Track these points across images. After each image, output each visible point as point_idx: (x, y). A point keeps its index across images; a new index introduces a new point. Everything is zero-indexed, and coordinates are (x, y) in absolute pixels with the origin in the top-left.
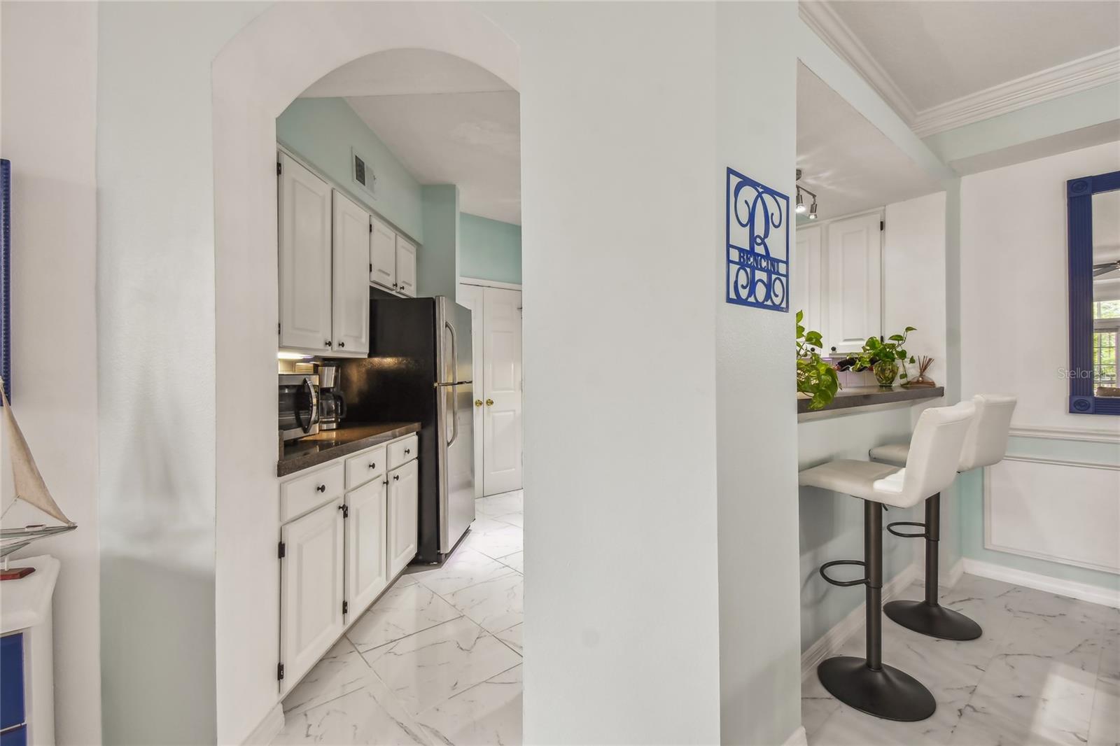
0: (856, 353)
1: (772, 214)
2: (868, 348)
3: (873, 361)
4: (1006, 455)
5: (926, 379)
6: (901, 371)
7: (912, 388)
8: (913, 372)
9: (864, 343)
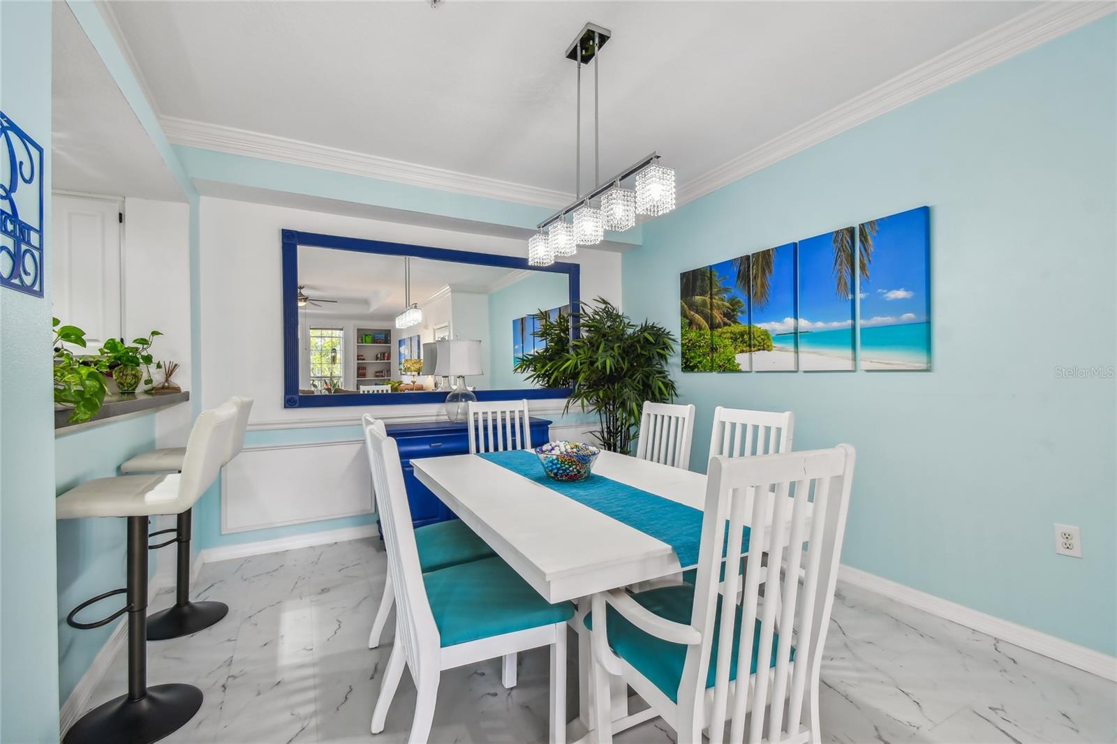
0: (91, 357)
1: (21, 163)
2: (106, 350)
3: (112, 367)
4: (244, 447)
5: (172, 385)
6: (145, 377)
7: (156, 394)
8: (158, 377)
9: (101, 345)
